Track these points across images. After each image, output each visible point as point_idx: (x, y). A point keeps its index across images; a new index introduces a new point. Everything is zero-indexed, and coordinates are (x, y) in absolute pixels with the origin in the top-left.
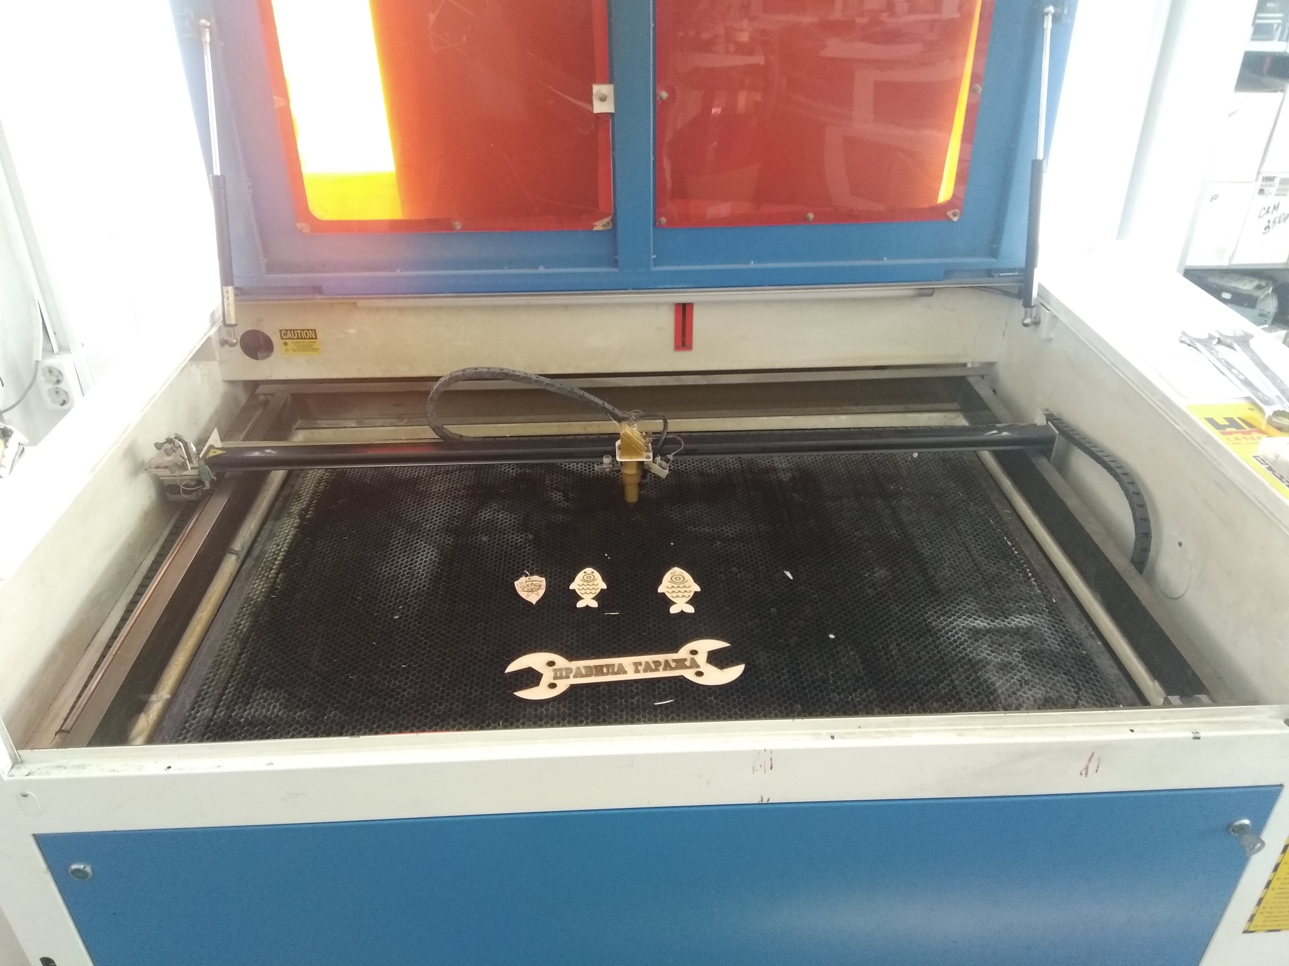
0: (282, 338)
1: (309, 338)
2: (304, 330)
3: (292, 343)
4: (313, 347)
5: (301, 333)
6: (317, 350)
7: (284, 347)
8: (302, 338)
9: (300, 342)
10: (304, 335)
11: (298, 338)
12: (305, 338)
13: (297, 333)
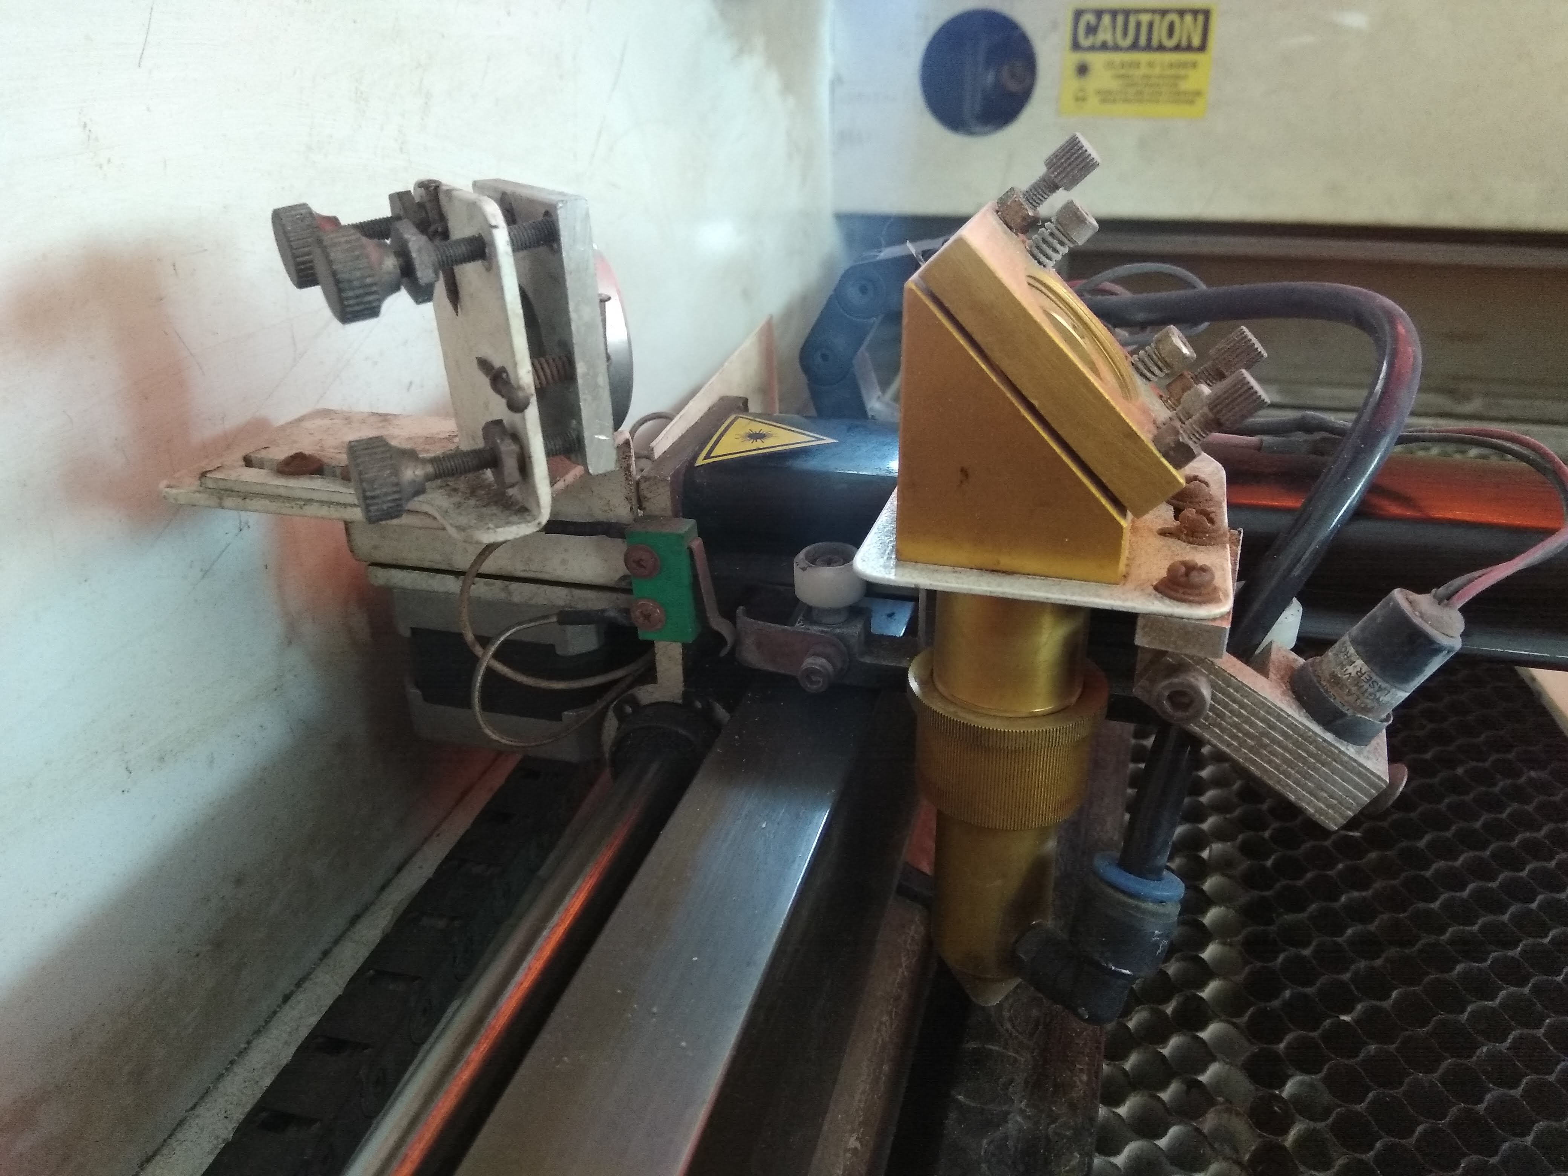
0: (1076, 46)
1: (1177, 48)
2: (1164, 12)
3: (1110, 65)
4: (1185, 86)
5: (1151, 25)
6: (1191, 97)
7: (1074, 84)
8: (1149, 47)
9: (1137, 65)
10: (1160, 33)
11: (1134, 47)
12: (1161, 48)
13: (1138, 25)
